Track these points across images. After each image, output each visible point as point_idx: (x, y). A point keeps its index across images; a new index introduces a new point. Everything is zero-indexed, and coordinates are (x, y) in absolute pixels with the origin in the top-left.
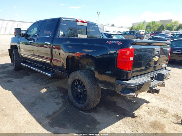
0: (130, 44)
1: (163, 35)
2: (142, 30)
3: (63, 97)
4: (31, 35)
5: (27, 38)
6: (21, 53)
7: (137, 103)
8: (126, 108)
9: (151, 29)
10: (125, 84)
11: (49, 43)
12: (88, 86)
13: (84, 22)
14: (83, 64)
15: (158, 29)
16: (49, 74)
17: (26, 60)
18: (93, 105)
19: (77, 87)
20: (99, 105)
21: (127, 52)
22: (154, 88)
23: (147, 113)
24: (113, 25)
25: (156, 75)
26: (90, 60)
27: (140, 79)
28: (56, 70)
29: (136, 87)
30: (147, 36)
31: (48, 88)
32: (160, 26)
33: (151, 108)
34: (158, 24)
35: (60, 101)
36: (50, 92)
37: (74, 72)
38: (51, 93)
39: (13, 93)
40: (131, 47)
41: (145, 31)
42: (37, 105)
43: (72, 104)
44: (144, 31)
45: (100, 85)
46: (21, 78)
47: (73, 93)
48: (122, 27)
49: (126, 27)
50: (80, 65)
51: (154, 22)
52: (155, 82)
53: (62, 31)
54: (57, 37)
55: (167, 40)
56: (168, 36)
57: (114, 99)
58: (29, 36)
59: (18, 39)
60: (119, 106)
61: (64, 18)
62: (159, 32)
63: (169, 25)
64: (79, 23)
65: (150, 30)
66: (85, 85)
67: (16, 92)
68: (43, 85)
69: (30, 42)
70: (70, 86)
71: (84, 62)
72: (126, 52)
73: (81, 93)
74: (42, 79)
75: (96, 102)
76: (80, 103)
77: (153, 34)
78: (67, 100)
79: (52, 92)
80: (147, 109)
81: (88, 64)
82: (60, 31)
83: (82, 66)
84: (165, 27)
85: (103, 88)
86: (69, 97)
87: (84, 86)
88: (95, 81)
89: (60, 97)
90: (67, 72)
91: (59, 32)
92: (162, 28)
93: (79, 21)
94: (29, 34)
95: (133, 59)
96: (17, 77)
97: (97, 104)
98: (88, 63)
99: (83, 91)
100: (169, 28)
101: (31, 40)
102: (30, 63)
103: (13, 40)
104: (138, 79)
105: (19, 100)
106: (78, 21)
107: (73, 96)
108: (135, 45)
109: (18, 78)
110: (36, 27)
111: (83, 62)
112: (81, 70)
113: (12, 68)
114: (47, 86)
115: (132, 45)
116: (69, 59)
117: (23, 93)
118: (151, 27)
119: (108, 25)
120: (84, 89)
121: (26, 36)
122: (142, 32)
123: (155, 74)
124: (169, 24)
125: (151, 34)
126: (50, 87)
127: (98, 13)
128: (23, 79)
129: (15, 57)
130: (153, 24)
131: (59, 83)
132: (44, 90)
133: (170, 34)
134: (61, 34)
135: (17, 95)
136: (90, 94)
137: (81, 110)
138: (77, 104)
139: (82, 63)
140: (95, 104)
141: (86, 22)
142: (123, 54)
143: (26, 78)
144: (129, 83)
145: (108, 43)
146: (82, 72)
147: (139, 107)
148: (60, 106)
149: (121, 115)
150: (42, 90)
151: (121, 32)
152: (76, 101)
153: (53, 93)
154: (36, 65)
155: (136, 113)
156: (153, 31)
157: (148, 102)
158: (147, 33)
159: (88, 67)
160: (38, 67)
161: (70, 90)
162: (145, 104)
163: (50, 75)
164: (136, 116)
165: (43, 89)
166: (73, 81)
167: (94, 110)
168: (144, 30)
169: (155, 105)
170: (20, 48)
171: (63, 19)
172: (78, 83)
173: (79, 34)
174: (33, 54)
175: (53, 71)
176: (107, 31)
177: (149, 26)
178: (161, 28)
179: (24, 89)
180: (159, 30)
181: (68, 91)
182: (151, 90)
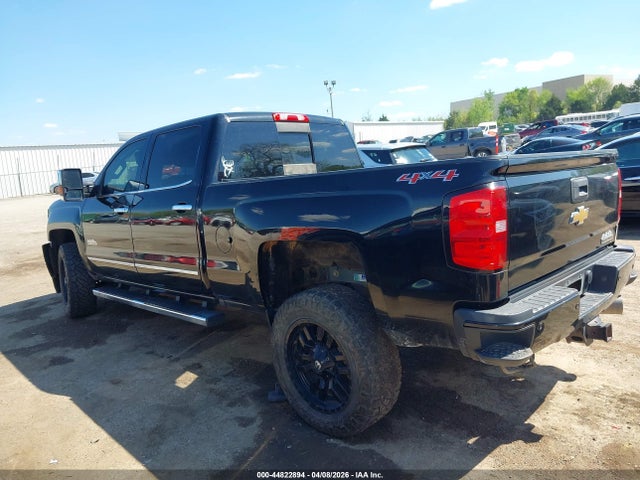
0: (486, 174)
1: (565, 129)
2: (487, 124)
3: (260, 396)
4: (116, 185)
5: (103, 201)
6: (87, 253)
7: (533, 386)
8: (494, 410)
9: (516, 116)
10: (491, 320)
11: (188, 208)
12: (350, 345)
13: (301, 118)
14: (316, 267)
15: (542, 112)
16: (201, 316)
17: (107, 278)
18: (378, 414)
19: (307, 351)
20: (398, 410)
21: (480, 203)
22: (592, 323)
23: (576, 418)
24: (384, 119)
25: (589, 272)
26: (344, 250)
27: (537, 294)
28: (221, 301)
29: (532, 328)
30: (509, 141)
31: (200, 367)
32: (545, 102)
33: (589, 397)
34: (537, 95)
35: (251, 410)
36: (207, 382)
37: (290, 300)
38: (212, 386)
39: (77, 400)
40: (492, 186)
41: (498, 124)
42: (171, 437)
43: (298, 417)
44: (492, 127)
45: (394, 335)
46: (96, 342)
47: (295, 378)
48: (417, 123)
49: (432, 121)
50: (306, 270)
51: (524, 91)
52: (591, 301)
53: (228, 159)
54: (216, 183)
55: (582, 146)
56: (583, 132)
57: (446, 379)
58: (112, 191)
59: (75, 207)
60: (469, 403)
61: (230, 115)
62: (546, 122)
63: (575, 94)
64: (282, 127)
65: (514, 119)
66: (339, 339)
67: (87, 398)
68: (177, 359)
69: (117, 210)
70: (282, 351)
71: (321, 258)
72: (479, 205)
73: (325, 373)
74: (173, 338)
75: (386, 402)
76: (326, 412)
77: (527, 132)
78: (278, 406)
79: (216, 380)
80: (575, 401)
81: (334, 264)
82: (223, 162)
83: (313, 274)
84: (563, 103)
85: (408, 344)
86: (283, 394)
87: (334, 345)
88: (375, 322)
89: (248, 398)
90: (265, 303)
91: (221, 163)
92: (553, 106)
93: (283, 117)
94: (111, 183)
95: (507, 225)
96: (84, 342)
97: (390, 408)
98: (336, 261)
99: (333, 364)
100: (577, 107)
101: (118, 203)
102: (123, 284)
103: (55, 212)
104: (531, 297)
105: (103, 427)
106: (278, 119)
107: (296, 387)
108: (505, 174)
109: (87, 346)
110: (133, 156)
111: (316, 260)
112: (318, 290)
113: (61, 311)
114: (193, 360)
115: (496, 178)
116: (268, 252)
117: (112, 400)
118: (517, 108)
119: (367, 122)
120: (338, 358)
121: (101, 191)
122: (488, 128)
123: (582, 271)
124: (576, 92)
125: (522, 134)
126: (207, 365)
127: (330, 85)
128: (104, 347)
129: (69, 270)
130: (520, 99)
131: (235, 346)
132: (186, 380)
133: (587, 125)
134: (227, 172)
135: (94, 408)
136: (363, 373)
137: (334, 437)
138: (317, 417)
139: (315, 263)
140: (383, 408)
141: (306, 120)
142: (469, 211)
143: (116, 343)
144: (506, 314)
145: (405, 180)
146: (321, 294)
147: (542, 400)
148: (254, 429)
149: (483, 437)
150: (180, 378)
151: (415, 140)
152: (313, 406)
153: (221, 386)
154: (148, 292)
155: (537, 421)
156: (525, 123)
157: (571, 378)
158: (508, 132)
159: (335, 273)
160: (153, 297)
161: (284, 367)
162: (560, 385)
163: (201, 320)
164: (542, 436)
165: (184, 375)
166: (291, 331)
167: (383, 429)
168: (495, 123)
169: (597, 384)
170: (82, 238)
171: (229, 119)
172: (309, 338)
173: (288, 162)
174: (130, 251)
175: (211, 306)
176: (368, 142)
177: (509, 108)
178: (551, 109)
179: (116, 383)
180: (545, 114)
181: (277, 372)
182: (581, 330)
